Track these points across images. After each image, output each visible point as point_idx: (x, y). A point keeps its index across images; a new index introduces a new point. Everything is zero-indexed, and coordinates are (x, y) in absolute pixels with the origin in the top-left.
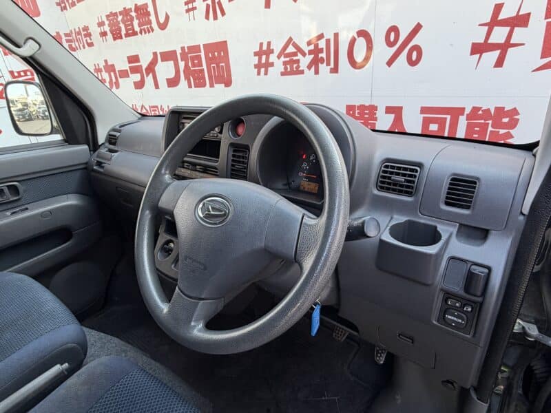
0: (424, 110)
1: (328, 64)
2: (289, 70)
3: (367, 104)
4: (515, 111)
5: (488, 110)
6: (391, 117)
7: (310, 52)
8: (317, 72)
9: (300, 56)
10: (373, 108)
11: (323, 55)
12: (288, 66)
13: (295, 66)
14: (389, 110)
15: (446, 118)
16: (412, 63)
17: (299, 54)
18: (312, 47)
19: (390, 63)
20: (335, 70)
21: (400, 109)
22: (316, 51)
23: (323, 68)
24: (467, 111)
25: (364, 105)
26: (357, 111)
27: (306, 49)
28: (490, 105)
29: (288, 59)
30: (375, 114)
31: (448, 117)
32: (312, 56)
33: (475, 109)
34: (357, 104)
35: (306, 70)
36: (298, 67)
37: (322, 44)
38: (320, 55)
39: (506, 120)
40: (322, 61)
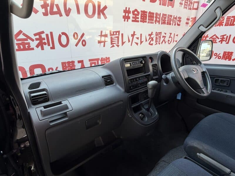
0: (90, 60)
1: (49, 45)
2: (22, 48)
3: (70, 61)
4: (109, 58)
5: (104, 58)
6: (80, 64)
7: (37, 39)
8: (43, 49)
9: (29, 41)
10: (73, 62)
11: (46, 41)
12: (21, 46)
13: (27, 46)
14: (79, 62)
15: (96, 62)
16: (84, 45)
17: (28, 39)
18: (38, 37)
19: (76, 45)
20: (53, 48)
21: (83, 61)
22: (41, 39)
23: (46, 47)
24: (100, 59)
25: (69, 62)
26: (67, 64)
27: (34, 38)
28: (104, 57)
29: (20, 42)
30: (74, 64)
31: (96, 61)
32: (38, 41)
33: (102, 58)
34: (66, 61)
35: (35, 48)
36: (29, 46)
37: (44, 36)
38: (43, 41)
39: (108, 60)
40: (45, 44)
